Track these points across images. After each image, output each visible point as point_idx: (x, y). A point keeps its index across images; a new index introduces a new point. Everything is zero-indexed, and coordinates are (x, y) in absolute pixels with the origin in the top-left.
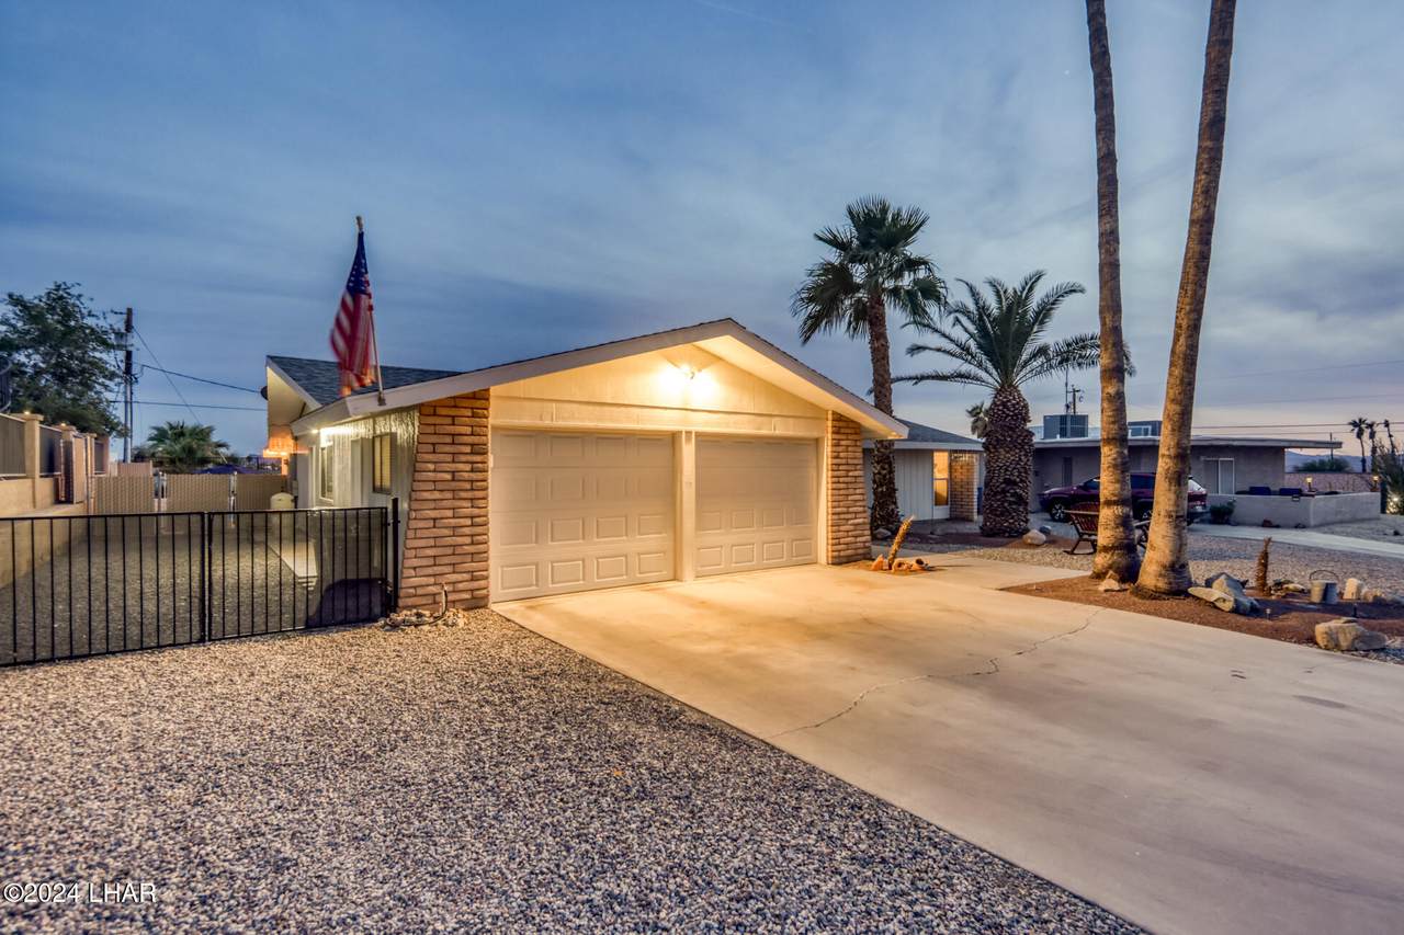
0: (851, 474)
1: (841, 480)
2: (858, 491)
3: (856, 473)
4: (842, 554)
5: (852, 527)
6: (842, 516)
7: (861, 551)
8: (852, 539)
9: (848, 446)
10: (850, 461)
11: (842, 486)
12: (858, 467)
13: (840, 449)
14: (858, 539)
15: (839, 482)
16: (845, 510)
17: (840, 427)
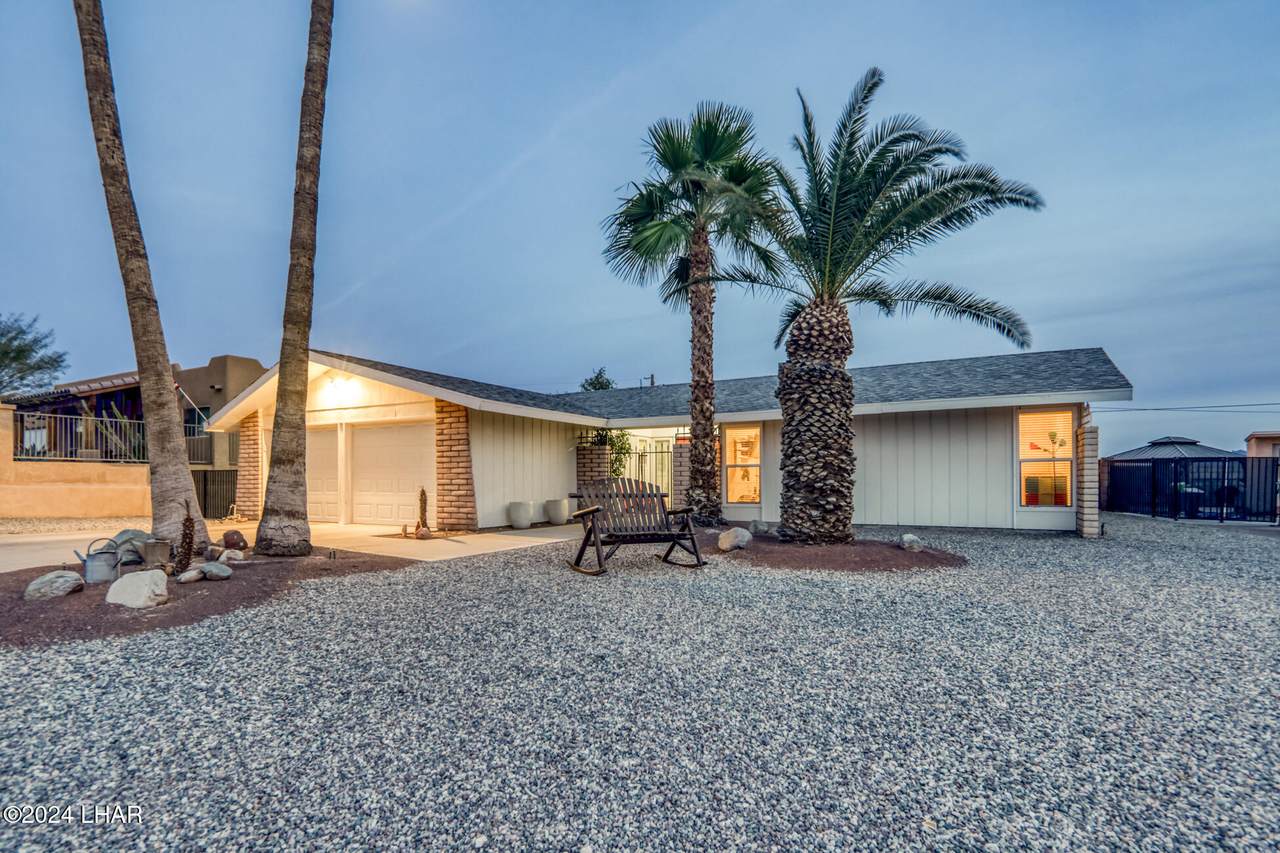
0: (454, 448)
1: (445, 454)
2: (461, 465)
3: (460, 448)
4: (445, 521)
5: (454, 498)
6: (446, 487)
7: (463, 522)
8: (455, 510)
9: (451, 423)
10: (453, 437)
11: (445, 460)
12: (461, 442)
13: (444, 426)
14: (462, 510)
15: (443, 457)
16: (448, 481)
17: (442, 407)
